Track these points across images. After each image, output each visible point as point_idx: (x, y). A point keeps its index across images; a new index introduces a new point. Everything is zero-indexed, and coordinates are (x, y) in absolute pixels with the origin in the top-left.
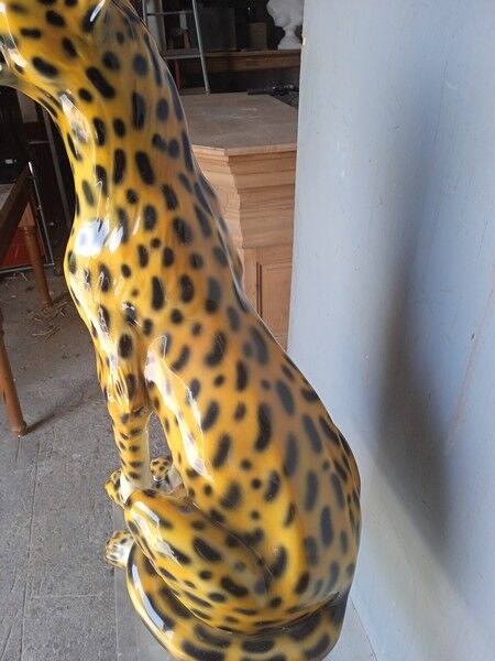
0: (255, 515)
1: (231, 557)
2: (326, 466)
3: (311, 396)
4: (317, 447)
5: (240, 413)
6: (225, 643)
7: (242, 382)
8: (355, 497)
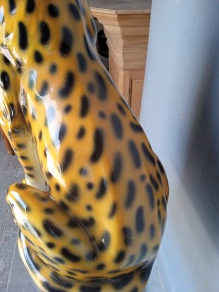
0: (89, 208)
1: (70, 234)
2: (143, 178)
3: (138, 128)
4: (137, 163)
5: (81, 133)
6: (69, 286)
7: (84, 111)
8: (164, 202)
